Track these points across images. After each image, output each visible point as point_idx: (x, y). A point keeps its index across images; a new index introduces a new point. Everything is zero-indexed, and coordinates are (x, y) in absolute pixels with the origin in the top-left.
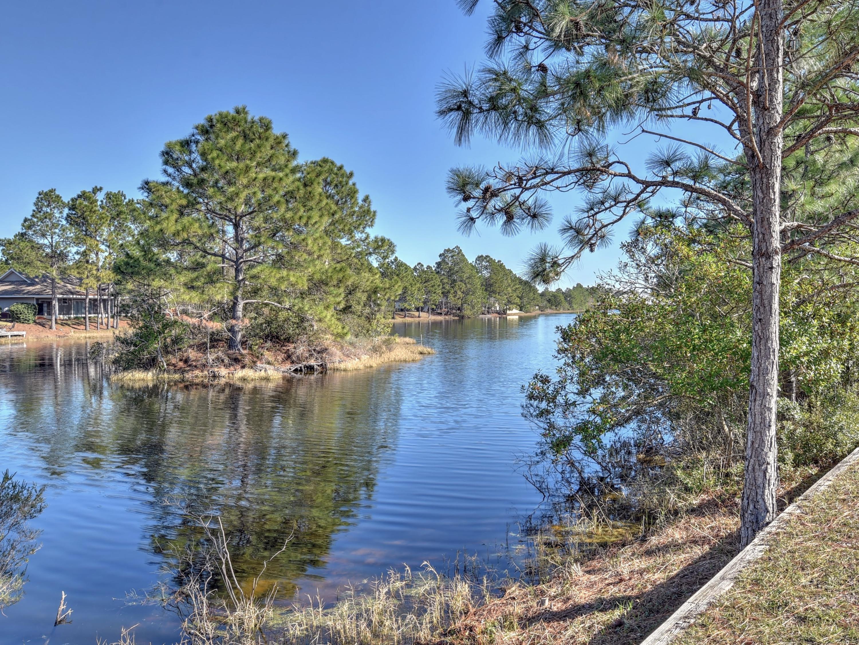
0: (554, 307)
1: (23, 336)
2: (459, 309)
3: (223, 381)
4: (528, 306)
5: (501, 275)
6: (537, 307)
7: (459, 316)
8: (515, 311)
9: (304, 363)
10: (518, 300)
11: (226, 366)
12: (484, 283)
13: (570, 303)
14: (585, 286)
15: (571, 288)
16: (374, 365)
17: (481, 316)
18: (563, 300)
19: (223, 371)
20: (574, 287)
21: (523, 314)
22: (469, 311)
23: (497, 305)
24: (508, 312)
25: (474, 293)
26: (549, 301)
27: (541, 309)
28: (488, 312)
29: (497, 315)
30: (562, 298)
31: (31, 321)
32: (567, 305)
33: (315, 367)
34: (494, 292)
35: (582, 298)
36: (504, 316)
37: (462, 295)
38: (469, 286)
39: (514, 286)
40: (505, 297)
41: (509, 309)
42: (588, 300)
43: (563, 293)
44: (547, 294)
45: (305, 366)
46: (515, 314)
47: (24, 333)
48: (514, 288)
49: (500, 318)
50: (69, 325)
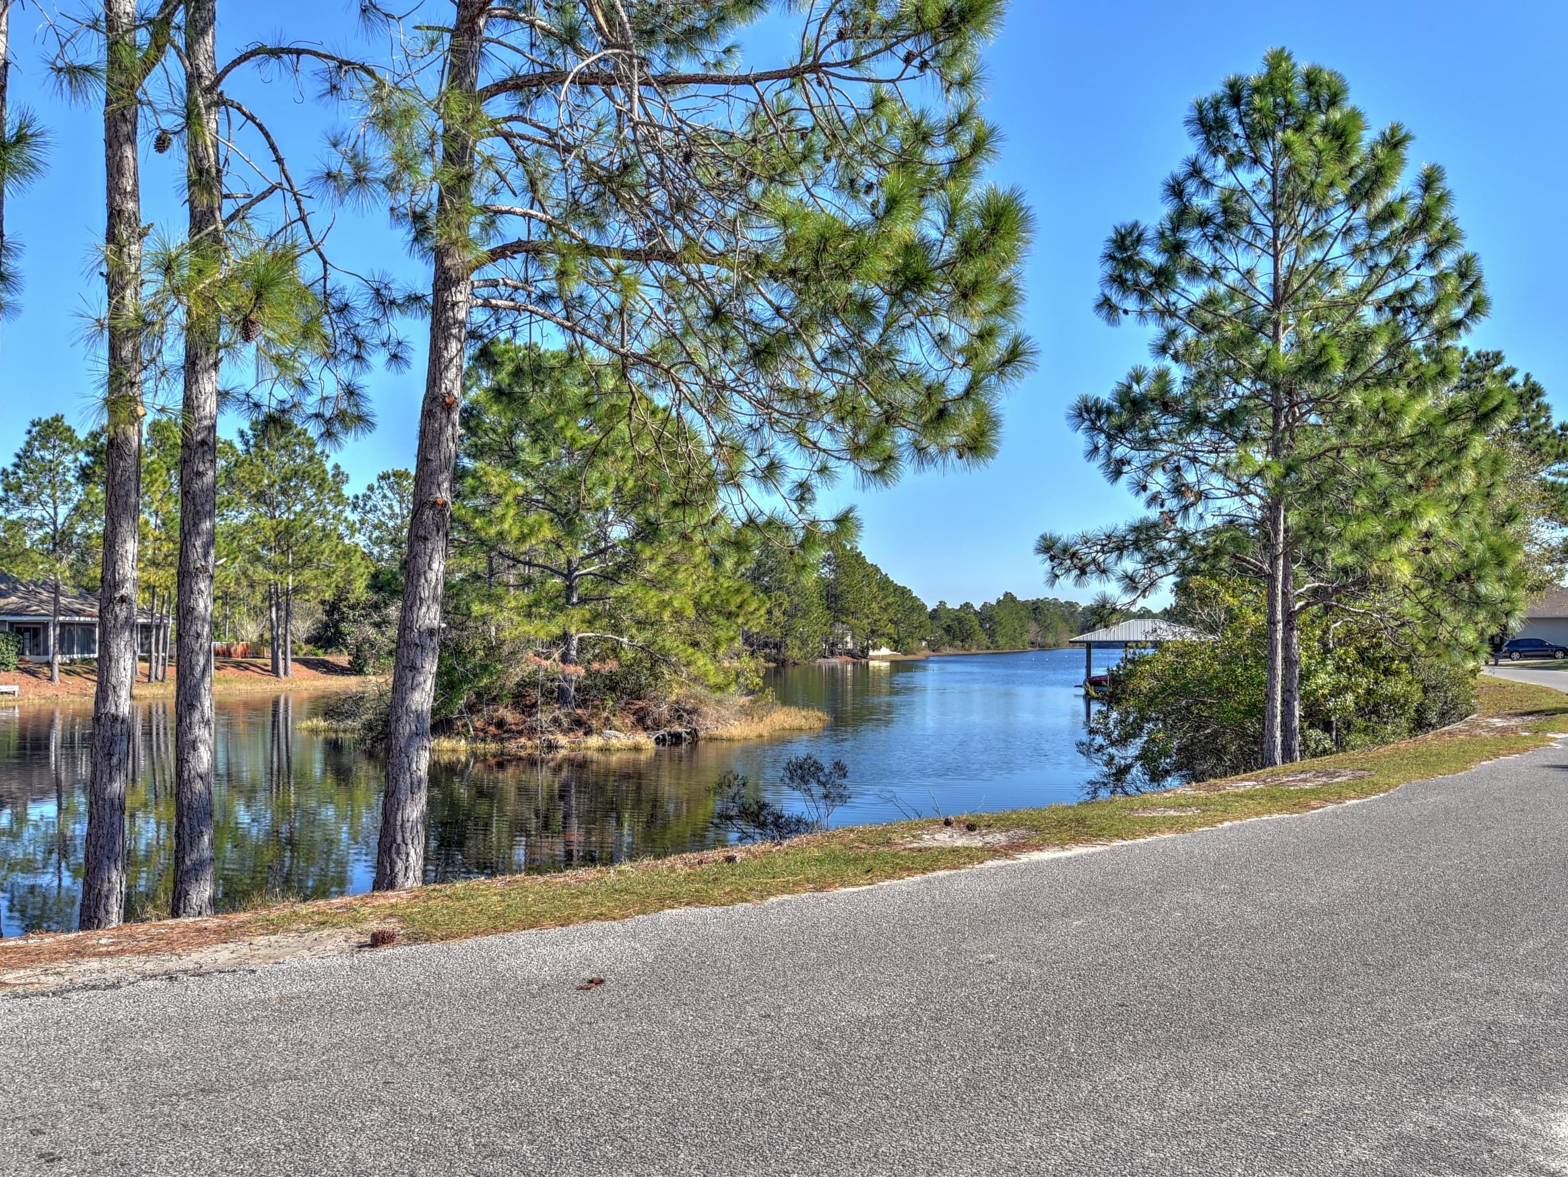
0: (958, 643)
1: (14, 693)
2: (776, 646)
3: (562, 753)
4: (909, 640)
5: (858, 577)
6: (924, 644)
7: (775, 661)
8: (885, 651)
9: (668, 729)
10: (890, 630)
11: (565, 732)
12: (824, 593)
13: (992, 634)
14: (1021, 598)
15: (994, 603)
16: (766, 734)
17: (819, 661)
18: (977, 627)
19: (562, 740)
20: (999, 602)
21: (899, 656)
22: (796, 650)
23: (848, 639)
24: (871, 653)
25: (806, 613)
26: (948, 630)
27: (934, 646)
28: (832, 653)
29: (849, 659)
30: (975, 622)
31: (11, 667)
32: (984, 638)
33: (684, 735)
34: (844, 611)
35: (1016, 624)
36: (863, 661)
37: (782, 619)
38: (796, 599)
39: (883, 599)
40: (865, 621)
41: (874, 647)
42: (1027, 627)
43: (976, 613)
44: (943, 614)
45: (669, 734)
46: (882, 658)
47: (16, 688)
48: (883, 604)
49: (854, 664)
50: (79, 674)
